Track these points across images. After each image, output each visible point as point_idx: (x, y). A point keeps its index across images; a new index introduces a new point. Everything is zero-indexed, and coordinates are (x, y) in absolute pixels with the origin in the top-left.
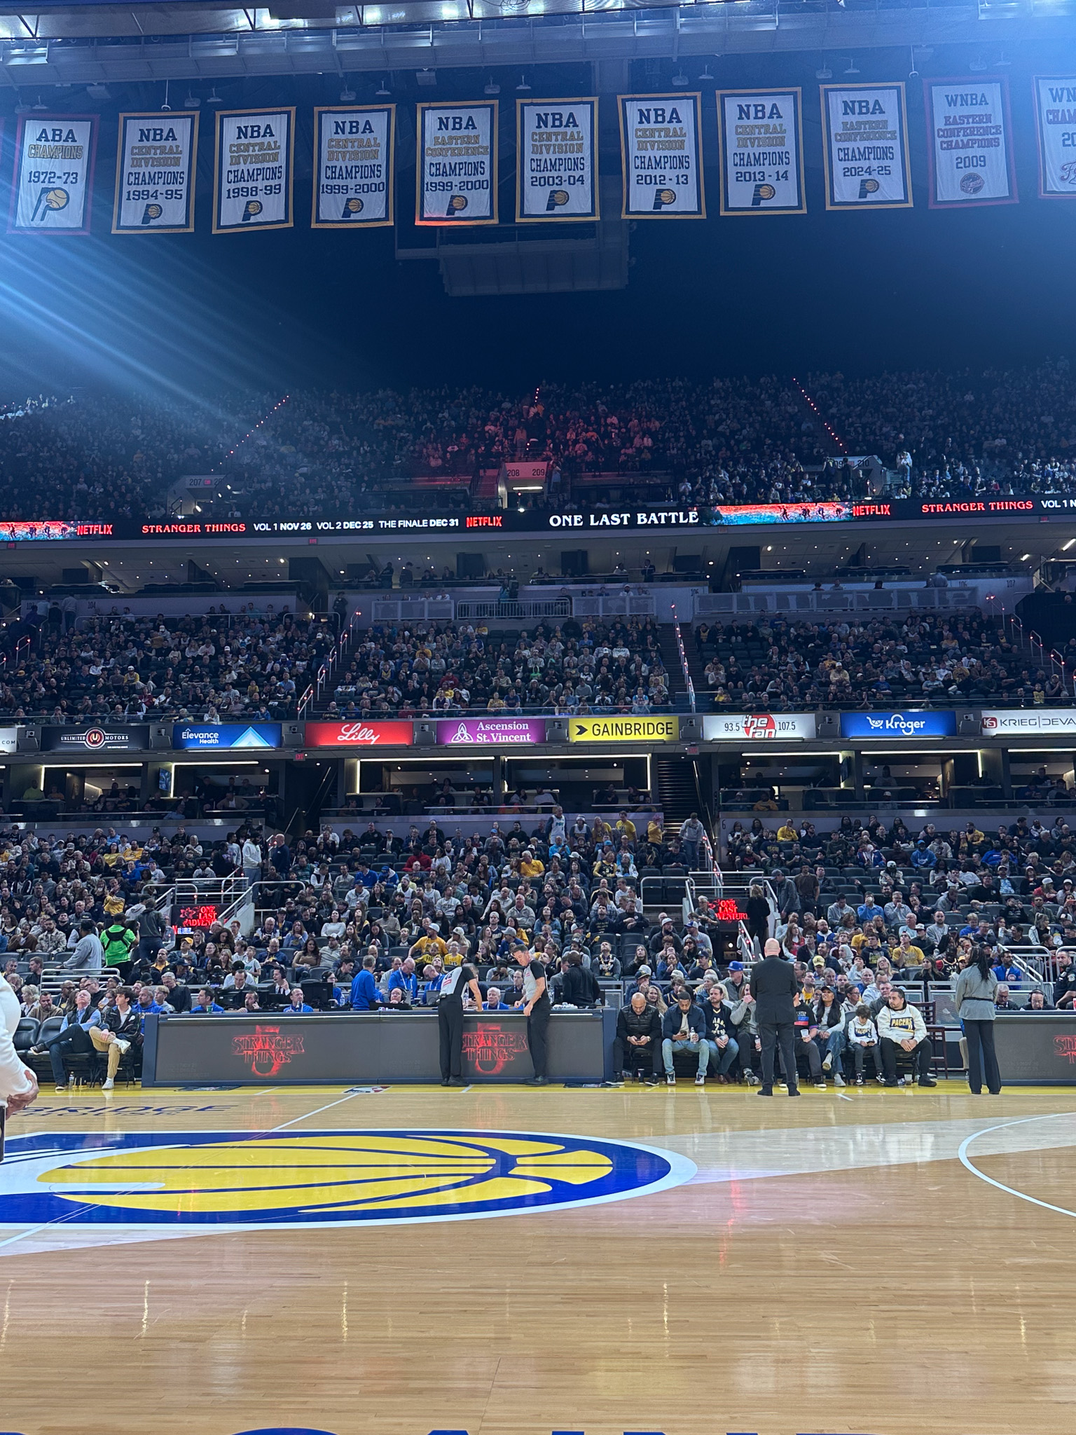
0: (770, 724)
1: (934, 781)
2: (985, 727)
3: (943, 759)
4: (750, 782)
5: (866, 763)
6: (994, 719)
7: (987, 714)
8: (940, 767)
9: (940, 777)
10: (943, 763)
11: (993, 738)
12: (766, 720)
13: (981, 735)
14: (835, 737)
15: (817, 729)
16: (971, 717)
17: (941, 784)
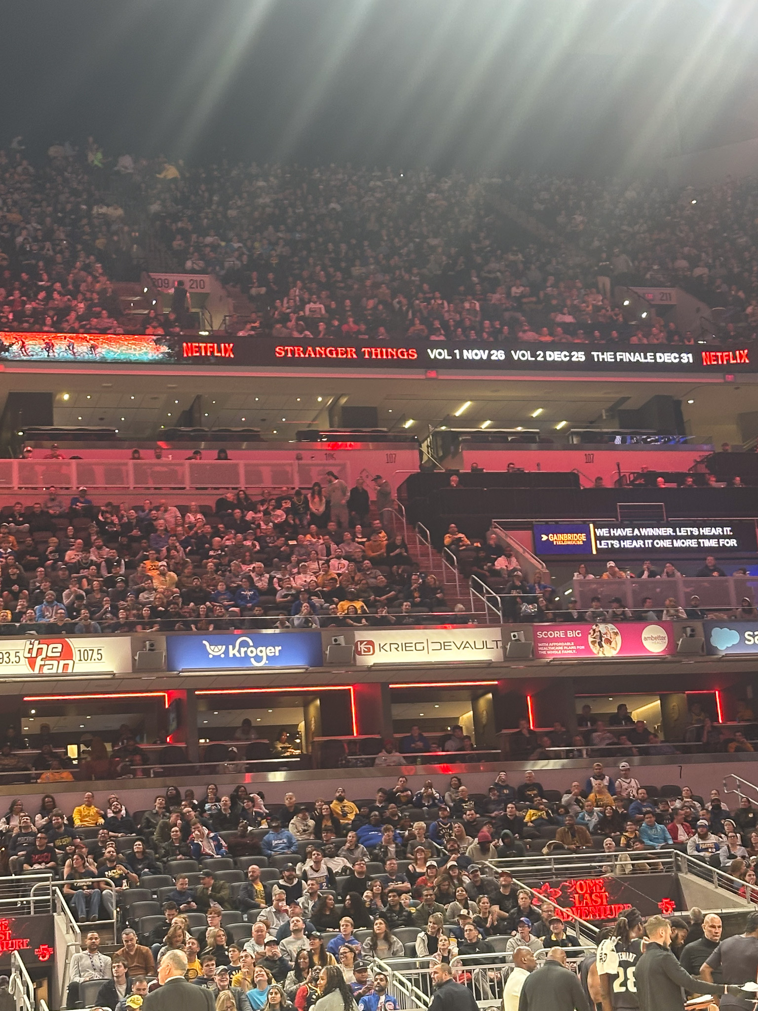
0: (67, 653)
1: (292, 731)
2: (360, 654)
3: (305, 700)
4: (37, 740)
5: (202, 708)
6: (371, 643)
7: (362, 635)
8: (301, 710)
9: (302, 726)
10: (306, 705)
11: (370, 669)
12: (60, 646)
13: (355, 665)
14: (158, 670)
15: (134, 660)
16: (341, 640)
17: (303, 735)
